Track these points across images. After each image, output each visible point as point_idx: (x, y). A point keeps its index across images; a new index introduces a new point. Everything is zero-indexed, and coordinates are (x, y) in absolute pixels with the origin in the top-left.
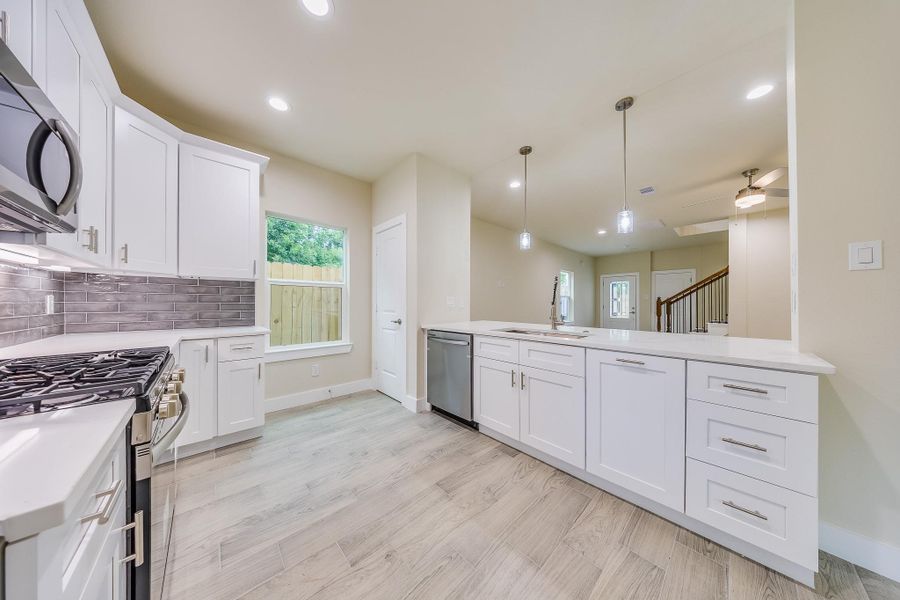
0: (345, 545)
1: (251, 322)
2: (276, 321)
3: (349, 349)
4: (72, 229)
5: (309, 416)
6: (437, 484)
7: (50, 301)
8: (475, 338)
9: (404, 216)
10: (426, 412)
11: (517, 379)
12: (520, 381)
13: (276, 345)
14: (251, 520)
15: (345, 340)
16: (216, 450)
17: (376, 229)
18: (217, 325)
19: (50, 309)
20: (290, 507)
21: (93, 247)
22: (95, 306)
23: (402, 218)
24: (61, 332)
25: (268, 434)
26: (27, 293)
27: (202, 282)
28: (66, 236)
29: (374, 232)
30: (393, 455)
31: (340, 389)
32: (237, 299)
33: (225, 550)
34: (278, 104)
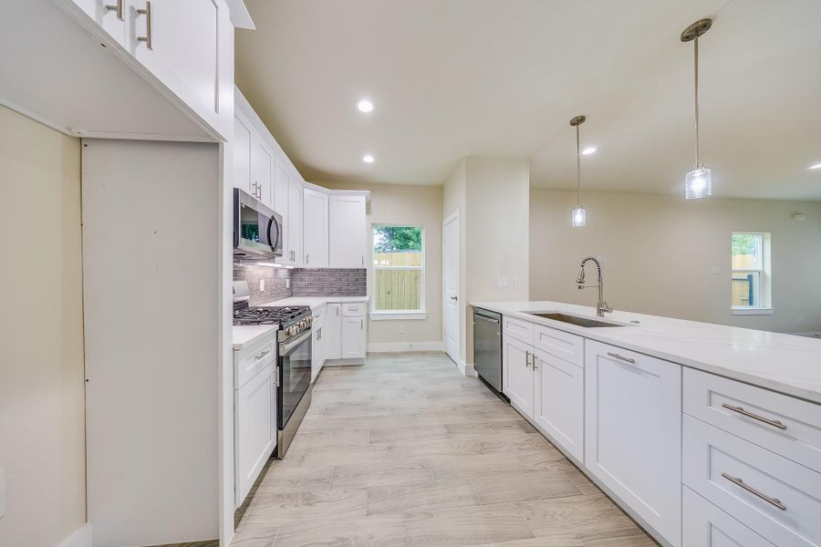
0: (372, 433)
1: (364, 294)
2: (388, 293)
3: (424, 318)
4: (281, 255)
5: (393, 360)
6: (446, 426)
7: (288, 281)
8: (503, 317)
9: (458, 211)
10: (474, 377)
11: (530, 361)
12: (532, 361)
13: (389, 309)
14: (341, 404)
15: (422, 310)
16: (342, 366)
17: (445, 222)
18: (348, 295)
19: (288, 286)
20: (358, 405)
21: (293, 259)
22: (303, 284)
23: (456, 213)
24: (292, 296)
25: (367, 363)
26: (281, 279)
27: (342, 270)
28: (279, 258)
29: (444, 224)
30: (429, 398)
31: (418, 346)
32: (357, 280)
33: (327, 412)
34: (369, 159)
